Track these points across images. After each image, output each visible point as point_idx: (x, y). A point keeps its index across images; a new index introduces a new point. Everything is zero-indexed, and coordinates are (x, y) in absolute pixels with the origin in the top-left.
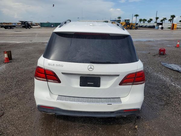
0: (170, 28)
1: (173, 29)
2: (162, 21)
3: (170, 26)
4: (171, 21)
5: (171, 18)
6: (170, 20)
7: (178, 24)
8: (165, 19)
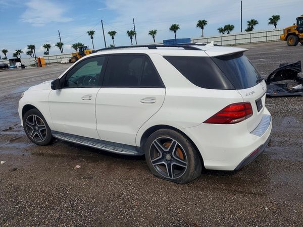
0: (34, 64)
1: (41, 66)
2: (15, 55)
3: (33, 63)
4: (31, 55)
5: (30, 50)
6: (29, 53)
7: (45, 58)
8: (19, 52)
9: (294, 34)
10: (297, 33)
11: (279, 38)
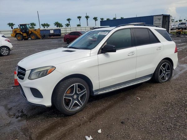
9: (20, 34)
10: (22, 33)
11: (10, 35)
